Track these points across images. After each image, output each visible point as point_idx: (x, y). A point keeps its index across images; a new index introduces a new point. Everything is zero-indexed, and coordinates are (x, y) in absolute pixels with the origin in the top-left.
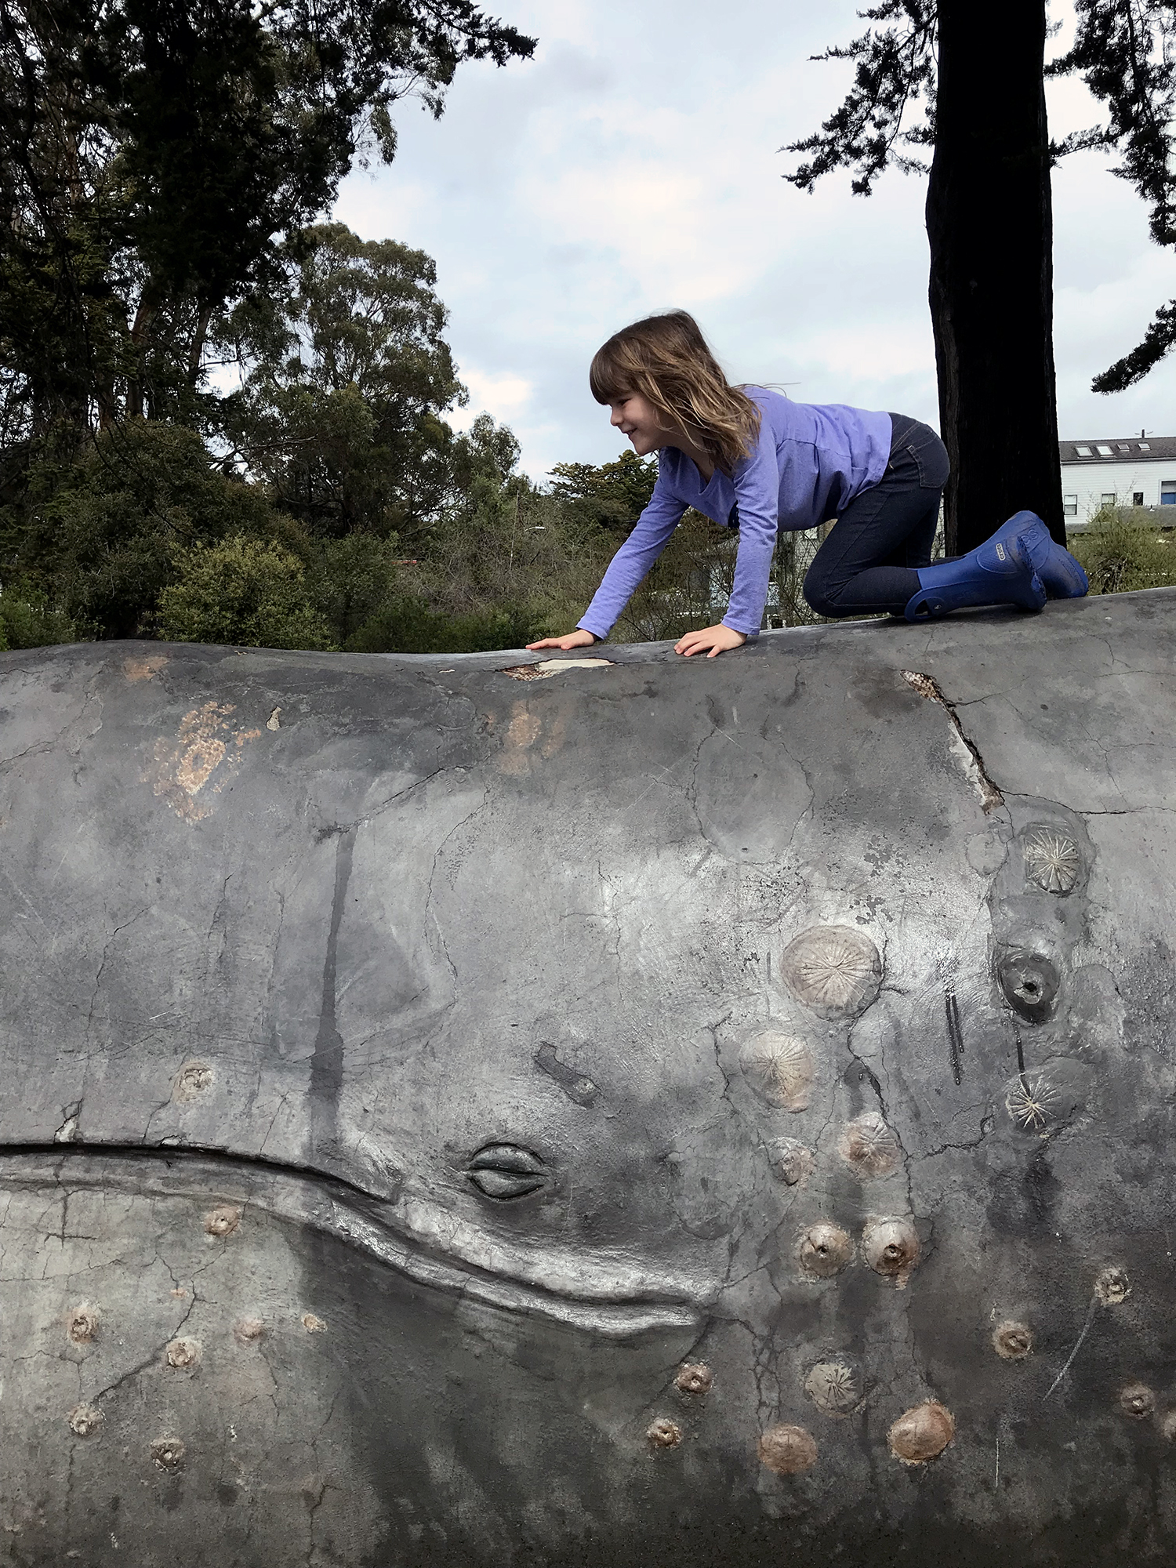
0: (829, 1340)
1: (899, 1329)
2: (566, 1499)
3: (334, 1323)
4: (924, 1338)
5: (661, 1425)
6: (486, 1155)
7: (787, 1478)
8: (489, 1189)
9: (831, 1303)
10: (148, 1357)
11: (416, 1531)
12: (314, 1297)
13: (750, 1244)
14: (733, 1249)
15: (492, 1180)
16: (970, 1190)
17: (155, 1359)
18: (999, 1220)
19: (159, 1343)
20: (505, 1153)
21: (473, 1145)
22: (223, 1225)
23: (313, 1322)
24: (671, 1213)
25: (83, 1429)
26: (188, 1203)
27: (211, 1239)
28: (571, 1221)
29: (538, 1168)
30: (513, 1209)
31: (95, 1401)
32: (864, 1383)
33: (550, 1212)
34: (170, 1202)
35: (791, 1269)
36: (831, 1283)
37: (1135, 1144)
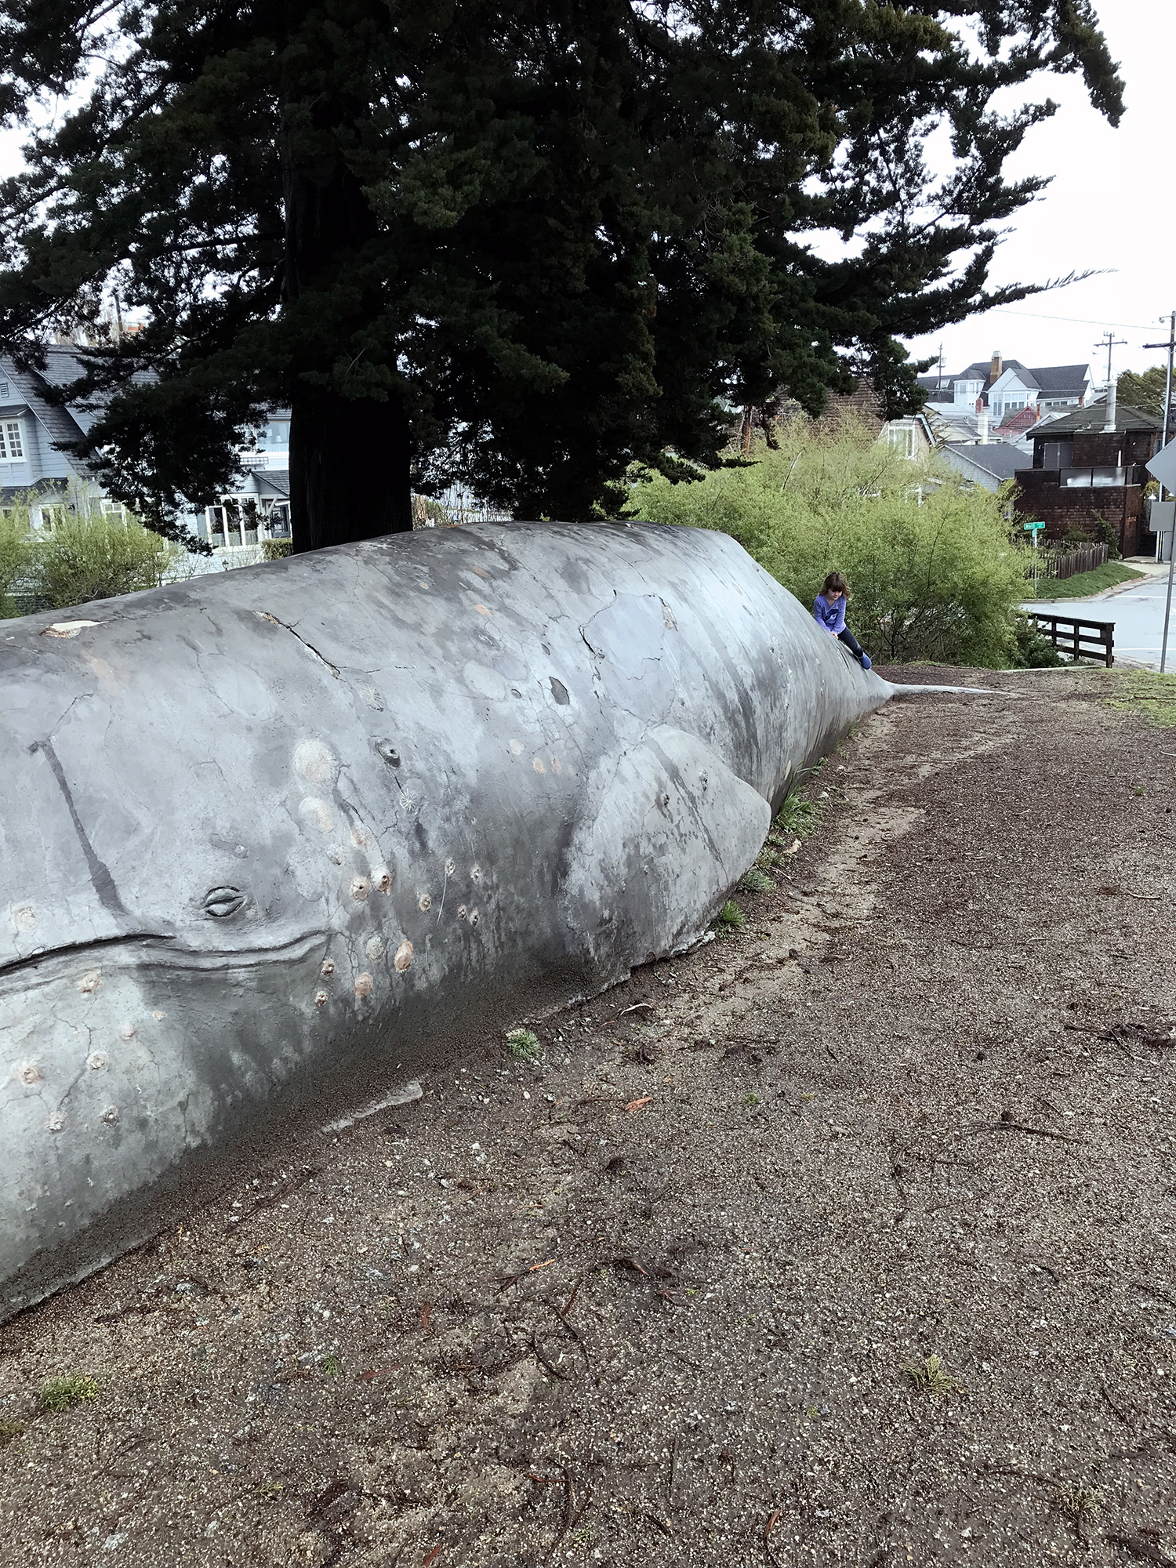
0: (370, 928)
1: (391, 914)
2: (288, 1051)
3: (168, 1010)
4: (399, 914)
5: (321, 994)
6: (211, 897)
7: (364, 999)
8: (220, 912)
9: (368, 911)
10: (79, 1072)
11: (229, 1100)
12: (154, 1002)
13: (332, 897)
14: (327, 901)
15: (220, 909)
16: (399, 844)
17: (83, 1071)
18: (412, 852)
19: (81, 1061)
20: (220, 892)
21: (203, 895)
22: (92, 984)
23: (158, 1015)
24: (299, 895)
25: (58, 1127)
26: (64, 981)
27: (86, 995)
28: (261, 914)
29: (238, 894)
30: (234, 919)
31: (59, 1109)
32: (385, 941)
33: (250, 913)
34: (53, 985)
35: (351, 902)
36: (366, 902)
37: (444, 807)
